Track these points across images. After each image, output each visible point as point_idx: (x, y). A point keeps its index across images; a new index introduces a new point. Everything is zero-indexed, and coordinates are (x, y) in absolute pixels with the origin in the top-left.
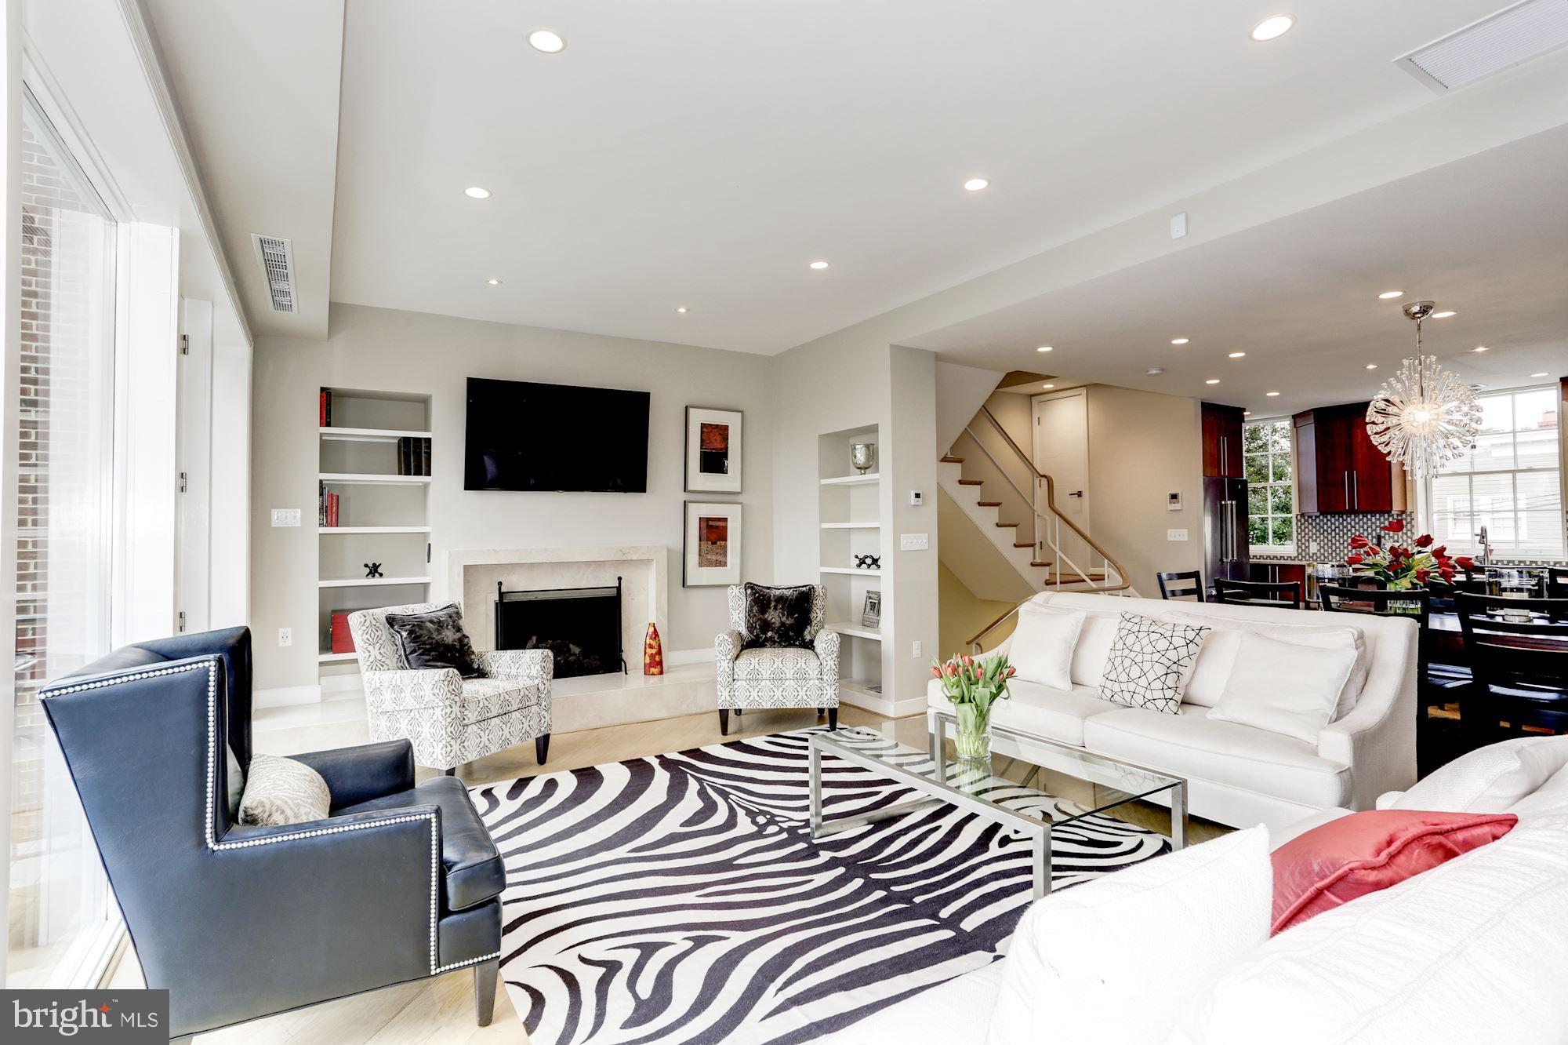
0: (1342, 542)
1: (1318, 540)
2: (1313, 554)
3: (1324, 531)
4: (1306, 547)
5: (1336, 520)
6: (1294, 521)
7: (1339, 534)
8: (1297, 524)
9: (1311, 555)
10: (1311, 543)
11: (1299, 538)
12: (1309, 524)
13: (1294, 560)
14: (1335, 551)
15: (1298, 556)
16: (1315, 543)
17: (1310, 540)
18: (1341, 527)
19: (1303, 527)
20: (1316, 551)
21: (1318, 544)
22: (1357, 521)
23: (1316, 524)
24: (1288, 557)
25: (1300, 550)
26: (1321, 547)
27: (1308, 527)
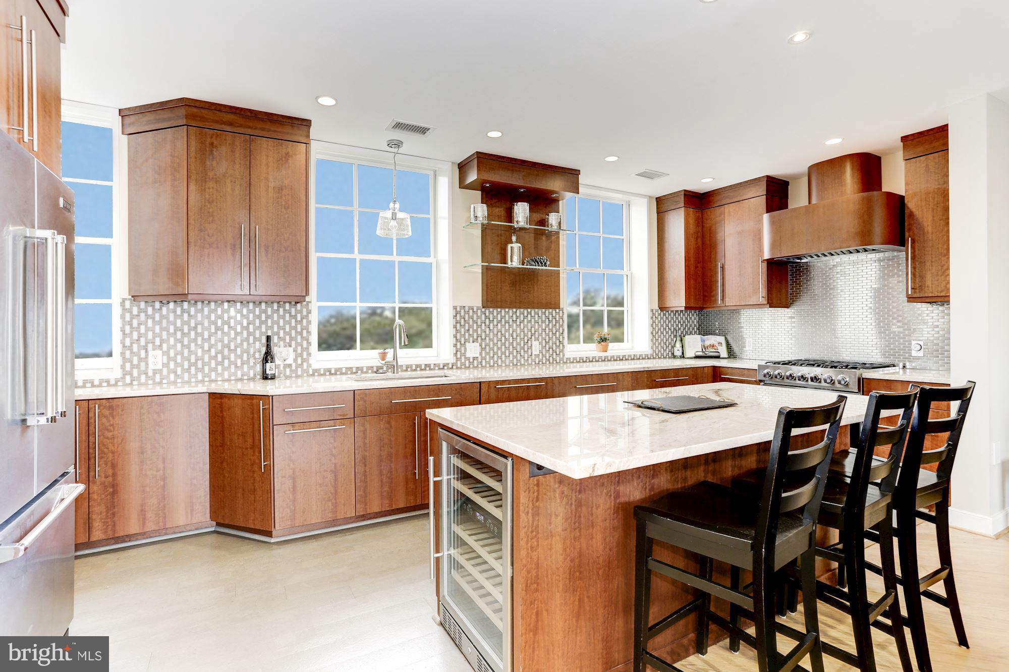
0: (206, 348)
1: (165, 346)
2: (155, 372)
3: (176, 329)
4: (140, 360)
5: (197, 311)
6: (116, 311)
7: (202, 335)
8: (123, 317)
9: (150, 373)
10: (151, 353)
11: (128, 343)
12: (147, 316)
13: (116, 385)
14: (195, 364)
15: (123, 378)
16: (159, 353)
17: (150, 346)
18: (206, 324)
19: (135, 323)
20: (159, 367)
21: (166, 353)
22: (257, 312)
23: (162, 317)
24: (101, 381)
25: (128, 366)
26: (169, 359)
27: (146, 323)
